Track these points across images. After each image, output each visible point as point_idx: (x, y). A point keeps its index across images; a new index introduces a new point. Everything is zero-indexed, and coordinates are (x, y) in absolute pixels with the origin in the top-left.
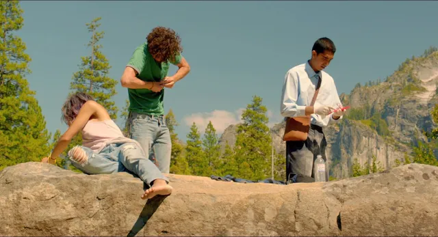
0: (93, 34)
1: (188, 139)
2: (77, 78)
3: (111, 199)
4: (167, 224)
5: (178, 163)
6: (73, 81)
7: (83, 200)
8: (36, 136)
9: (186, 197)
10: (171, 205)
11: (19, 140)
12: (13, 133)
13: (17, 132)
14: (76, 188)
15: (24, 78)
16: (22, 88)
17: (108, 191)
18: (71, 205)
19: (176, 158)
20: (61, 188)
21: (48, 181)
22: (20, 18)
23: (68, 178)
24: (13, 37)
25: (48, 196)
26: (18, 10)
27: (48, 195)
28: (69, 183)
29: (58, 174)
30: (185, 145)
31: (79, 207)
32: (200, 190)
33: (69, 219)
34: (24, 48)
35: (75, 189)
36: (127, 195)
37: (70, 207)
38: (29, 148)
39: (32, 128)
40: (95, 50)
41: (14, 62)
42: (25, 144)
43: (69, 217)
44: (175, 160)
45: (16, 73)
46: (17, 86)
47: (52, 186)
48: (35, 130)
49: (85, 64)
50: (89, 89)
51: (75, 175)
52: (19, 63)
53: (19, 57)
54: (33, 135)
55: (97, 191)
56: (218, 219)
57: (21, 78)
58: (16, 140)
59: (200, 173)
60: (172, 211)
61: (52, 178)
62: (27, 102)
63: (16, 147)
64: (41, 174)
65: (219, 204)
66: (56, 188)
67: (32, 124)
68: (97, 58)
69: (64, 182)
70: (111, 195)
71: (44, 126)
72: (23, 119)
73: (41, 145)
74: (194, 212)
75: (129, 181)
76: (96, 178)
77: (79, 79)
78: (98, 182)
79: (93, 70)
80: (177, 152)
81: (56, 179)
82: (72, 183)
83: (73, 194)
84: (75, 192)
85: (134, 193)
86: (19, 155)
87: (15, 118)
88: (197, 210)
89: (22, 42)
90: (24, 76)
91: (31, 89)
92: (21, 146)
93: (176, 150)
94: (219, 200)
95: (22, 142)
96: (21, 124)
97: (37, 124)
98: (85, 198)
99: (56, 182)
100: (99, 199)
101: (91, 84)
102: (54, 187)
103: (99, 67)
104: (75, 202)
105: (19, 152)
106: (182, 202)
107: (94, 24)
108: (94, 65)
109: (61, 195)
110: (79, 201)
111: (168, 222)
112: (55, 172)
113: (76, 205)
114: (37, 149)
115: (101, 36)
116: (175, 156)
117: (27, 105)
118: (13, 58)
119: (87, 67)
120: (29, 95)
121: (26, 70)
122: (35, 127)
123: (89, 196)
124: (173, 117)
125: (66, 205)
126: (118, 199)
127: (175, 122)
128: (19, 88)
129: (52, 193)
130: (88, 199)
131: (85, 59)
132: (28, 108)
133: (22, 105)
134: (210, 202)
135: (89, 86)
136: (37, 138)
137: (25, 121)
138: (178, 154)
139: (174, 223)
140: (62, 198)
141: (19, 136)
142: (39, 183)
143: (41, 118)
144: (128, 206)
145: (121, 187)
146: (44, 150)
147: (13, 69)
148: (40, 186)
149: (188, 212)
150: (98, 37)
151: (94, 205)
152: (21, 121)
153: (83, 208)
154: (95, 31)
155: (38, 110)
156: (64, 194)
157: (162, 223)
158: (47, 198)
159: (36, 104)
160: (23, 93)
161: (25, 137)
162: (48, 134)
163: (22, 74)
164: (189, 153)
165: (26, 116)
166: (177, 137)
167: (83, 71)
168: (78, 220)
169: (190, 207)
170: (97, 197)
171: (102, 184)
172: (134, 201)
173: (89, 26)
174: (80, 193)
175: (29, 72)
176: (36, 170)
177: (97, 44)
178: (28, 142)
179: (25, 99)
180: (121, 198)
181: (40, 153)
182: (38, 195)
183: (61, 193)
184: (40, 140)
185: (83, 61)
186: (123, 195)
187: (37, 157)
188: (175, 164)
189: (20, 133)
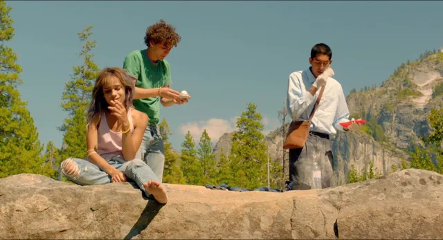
0: (84, 43)
1: (182, 148)
2: (69, 87)
3: (105, 209)
4: (162, 235)
5: (173, 173)
6: (66, 91)
7: (76, 212)
8: (28, 148)
9: (181, 207)
10: (166, 215)
11: (11, 152)
12: (6, 145)
13: (9, 144)
14: (69, 200)
15: (15, 89)
16: (14, 99)
17: (102, 202)
18: (64, 217)
19: (171, 168)
20: (54, 200)
21: (41, 193)
22: (11, 27)
23: (61, 190)
24: (4, 47)
25: (41, 208)
26: (8, 20)
27: (40, 207)
28: (61, 195)
29: (50, 186)
30: (180, 154)
31: (72, 218)
32: (195, 200)
33: (63, 231)
34: (15, 59)
35: (68, 201)
36: (121, 205)
37: (63, 219)
38: (22, 160)
39: (25, 139)
40: (87, 60)
41: (5, 73)
42: (17, 156)
43: (63, 229)
44: (170, 170)
45: (7, 83)
46: (9, 97)
47: (45, 198)
48: (28, 141)
49: (77, 74)
50: (82, 99)
51: (68, 186)
52: (11, 74)
53: (10, 68)
54: (26, 147)
55: (90, 202)
56: (213, 228)
57: (13, 88)
58: (9, 152)
59: (195, 183)
60: (167, 221)
61: (45, 190)
62: (19, 113)
63: (8, 159)
64: (33, 186)
65: (215, 213)
66: (49, 200)
67: (24, 135)
68: (89, 67)
69: (57, 193)
70: (104, 206)
71: (37, 138)
72: (15, 130)
73: (34, 157)
74: (190, 222)
75: (123, 191)
76: (89, 189)
77: (71, 89)
78: (91, 193)
79: (85, 80)
80: (171, 161)
81: (49, 190)
82: (65, 194)
83: (66, 205)
84: (68, 204)
85: (129, 204)
86: (12, 167)
87: (7, 129)
88: (192, 219)
89: (13, 52)
90: (16, 86)
91: (23, 100)
92: (13, 158)
93: (170, 159)
94: (214, 209)
95: (15, 154)
96: (13, 135)
97: (29, 135)
98: (79, 209)
99: (49, 193)
100: (93, 210)
101: (83, 94)
102: (46, 199)
103: (91, 76)
104: (69, 214)
105: (11, 164)
106: (177, 211)
107: (85, 33)
108: (86, 74)
109: (54, 207)
110: (73, 213)
111: (162, 232)
112: (48, 183)
113: (69, 217)
114: (30, 160)
115: (93, 45)
116: (170, 166)
117: (19, 116)
118: (4, 68)
119: (79, 76)
120: (21, 107)
121: (17, 81)
122: (28, 139)
123: (83, 208)
124: (167, 126)
125: (60, 217)
126: (112, 210)
127: (169, 131)
128: (11, 99)
129: (45, 205)
130: (81, 211)
131: (77, 69)
132: (20, 119)
133: (14, 116)
134: (206, 212)
135: (81, 95)
136: (29, 149)
137: (17, 133)
138: (173, 163)
139: (169, 233)
140: (55, 210)
141: (11, 147)
142: (31, 195)
143: (33, 129)
144: (122, 217)
145: (115, 198)
146: (36, 162)
147: (4, 80)
148: (32, 198)
149: (182, 221)
150: (90, 46)
151: (88, 217)
152: (13, 132)
153: (77, 219)
154: (86, 40)
155: (30, 121)
156: (57, 206)
157: (156, 233)
158: (40, 210)
159: (27, 115)
160: (15, 104)
161: (17, 149)
162: (41, 145)
163: (13, 85)
164: (184, 162)
165: (18, 127)
166: (172, 146)
167: (75, 81)
168: (72, 232)
169: (185, 217)
170: (91, 209)
171: (95, 195)
172: (128, 212)
173: (81, 35)
174: (73, 204)
175: (21, 82)
176: (28, 182)
177: (89, 53)
178: (20, 153)
179: (16, 110)
180: (115, 209)
181: (33, 165)
182: (31, 207)
183: (54, 205)
184: (33, 151)
185: (75, 70)
186: (117, 206)
187: (30, 168)
188: (169, 173)
189: (12, 145)
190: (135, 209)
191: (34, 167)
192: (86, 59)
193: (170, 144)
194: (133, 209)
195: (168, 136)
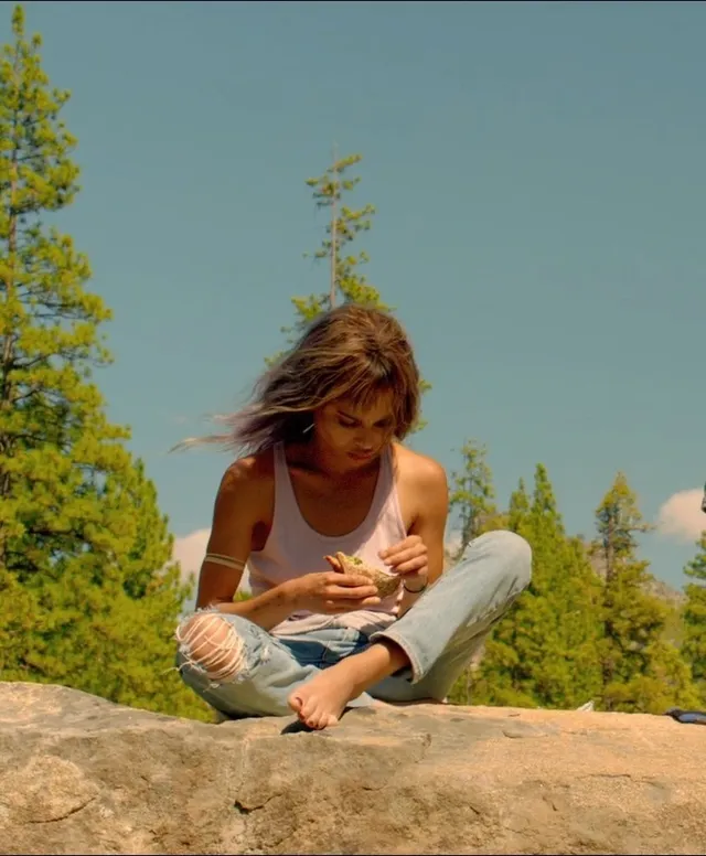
0: (332, 214)
1: (688, 580)
3: (288, 805)
5: (656, 666)
7: (185, 816)
8: (136, 588)
10: (507, 823)
11: (76, 605)
12: (56, 579)
13: (67, 576)
14: (160, 773)
15: (84, 382)
16: (81, 416)
17: (276, 780)
19: (646, 650)
20: (106, 776)
21: (56, 751)
22: (66, 163)
23: (129, 738)
24: (45, 233)
25: (59, 804)
26: (58, 135)
27: (56, 802)
28: (132, 756)
29: (93, 725)
30: (680, 602)
31: (171, 840)
34: (83, 274)
35: (154, 778)
36: (345, 790)
37: (137, 843)
38: (118, 632)
39: (125, 558)
40: (343, 275)
41: (50, 325)
42: (98, 619)
44: (642, 657)
45: (57, 362)
46: (62, 412)
47: (72, 770)
48: (137, 565)
52: (69, 328)
53: (65, 307)
54: (128, 586)
55: (233, 781)
57: (77, 380)
58: (67, 605)
61: (71, 741)
62: (100, 466)
63: (66, 628)
64: (31, 727)
65: (685, 810)
66: (87, 776)
67: (121, 545)
69: (116, 752)
70: (285, 793)
71: (168, 553)
72: (90, 528)
74: (590, 844)
75: (352, 739)
76: (232, 734)
78: (238, 749)
80: (649, 627)
81: (87, 741)
82: (143, 753)
83: (150, 793)
84: (158, 789)
85: (371, 784)
86: (79, 659)
87: (58, 525)
88: (599, 836)
89: (76, 249)
90: (87, 374)
91: (112, 421)
92: (84, 628)
93: (643, 619)
94: (680, 796)
95: (89, 611)
96: (85, 547)
97: (142, 544)
98: (194, 807)
99: (85, 751)
100: (244, 811)
102: (78, 772)
104: (159, 824)
105: (78, 648)
107: (335, 179)
109: (106, 801)
110: (172, 822)
112: (84, 714)
113: (159, 836)
114: (143, 636)
115: (361, 222)
116: (644, 641)
117: (101, 479)
118: (43, 310)
120: (106, 442)
121: (92, 351)
122: (135, 556)
123: (208, 800)
124: (631, 501)
125: (124, 836)
126: (311, 809)
127: (638, 519)
128: (69, 418)
129: (72, 794)
130: (203, 813)
131: (307, 306)
132: (106, 490)
133: (86, 477)
134: (649, 808)
136: (142, 594)
137: (96, 537)
138: (654, 633)
140: (108, 812)
141: (75, 589)
142: (22, 761)
143: (153, 523)
144: (348, 831)
145: (323, 763)
147: (45, 349)
148: (27, 771)
149: (565, 844)
150: (350, 226)
151: (225, 834)
152: (81, 537)
153: (186, 843)
154: (338, 205)
155: (142, 495)
156: (117, 796)
158: (54, 813)
159: (133, 473)
160: (87, 434)
161: (96, 594)
163: (79, 367)
164: (697, 629)
165: (99, 517)
166: (648, 571)
169: (575, 827)
170: (237, 805)
171: (252, 754)
172: (371, 813)
173: (319, 187)
174: (172, 791)
175: (105, 360)
176: (13, 711)
177: (349, 250)
178: (107, 610)
179: (92, 458)
180: (323, 806)
181: (158, 650)
182: (22, 802)
183: (106, 792)
184: (156, 603)
185: (302, 312)
186: (331, 792)
187: (145, 663)
188: (643, 669)
189: (79, 580)
190: (394, 804)
191: (158, 656)
192: (339, 272)
193: (645, 564)
194: (387, 801)
195: (636, 536)
